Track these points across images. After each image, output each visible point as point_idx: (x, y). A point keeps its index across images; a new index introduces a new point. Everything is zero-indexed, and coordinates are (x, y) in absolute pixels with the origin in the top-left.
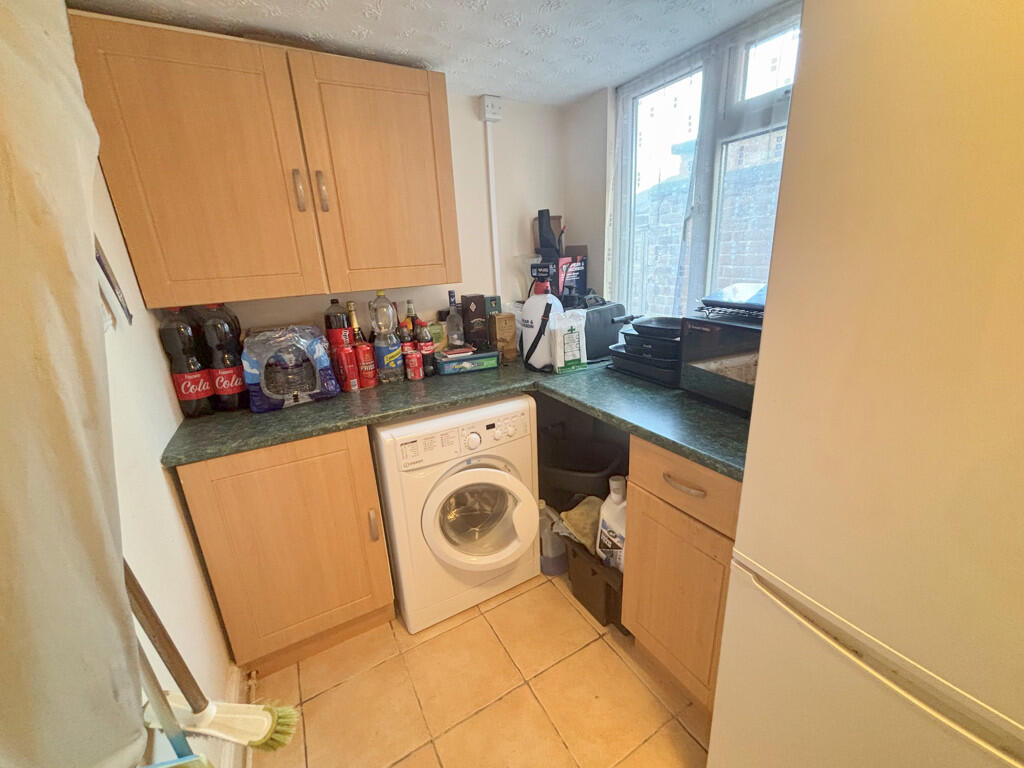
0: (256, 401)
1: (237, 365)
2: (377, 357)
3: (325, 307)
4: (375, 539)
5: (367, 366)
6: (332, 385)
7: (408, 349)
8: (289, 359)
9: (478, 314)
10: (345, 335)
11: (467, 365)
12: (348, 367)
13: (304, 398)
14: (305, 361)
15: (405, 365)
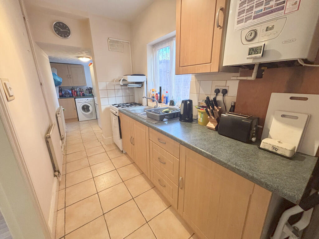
0: (63, 96)
1: (62, 92)
2: (77, 93)
3: (71, 88)
4: (75, 110)
5: (76, 94)
6: (72, 95)
7: (81, 93)
8: (67, 92)
9: (90, 89)
10: (74, 91)
11: (88, 95)
12: (73, 94)
13: (68, 96)
14: (69, 93)
15: (80, 94)
